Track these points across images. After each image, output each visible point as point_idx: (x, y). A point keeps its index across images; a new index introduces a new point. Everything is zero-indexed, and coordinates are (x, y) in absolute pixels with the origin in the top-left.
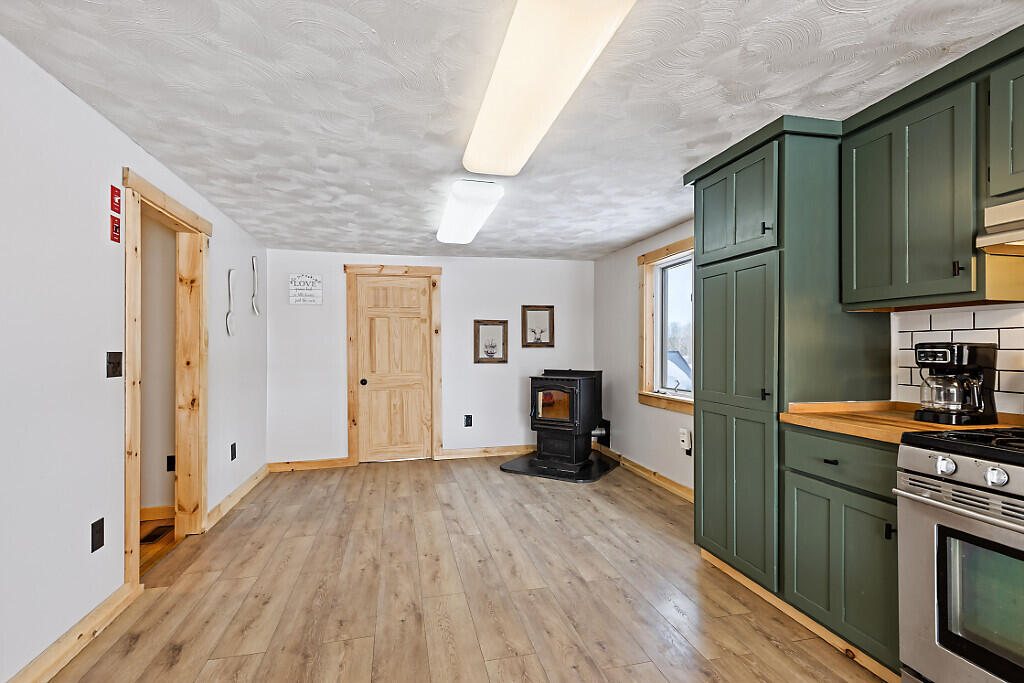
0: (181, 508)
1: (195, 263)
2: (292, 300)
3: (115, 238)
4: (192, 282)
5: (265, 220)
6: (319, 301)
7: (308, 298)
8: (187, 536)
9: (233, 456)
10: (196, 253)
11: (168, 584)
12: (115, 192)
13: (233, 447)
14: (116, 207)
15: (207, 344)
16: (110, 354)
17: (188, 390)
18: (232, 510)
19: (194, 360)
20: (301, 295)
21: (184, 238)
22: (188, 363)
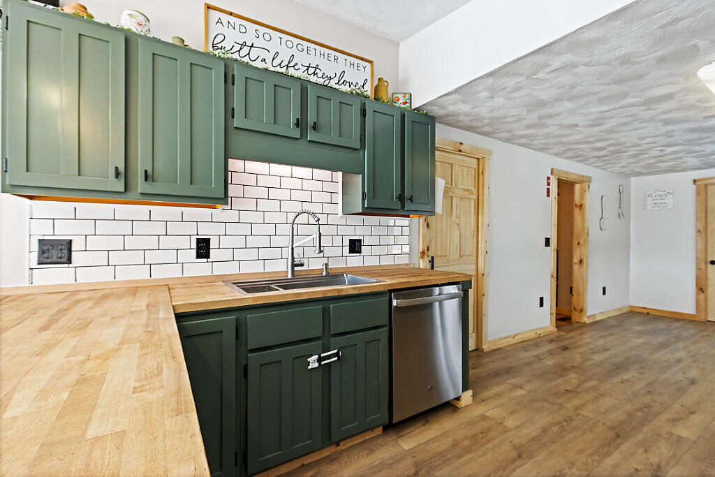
0: (575, 309)
1: (582, 197)
2: (649, 207)
3: (548, 196)
4: (581, 206)
5: (623, 167)
6: (670, 206)
7: (661, 205)
8: (578, 322)
9: (604, 293)
10: (583, 192)
11: (567, 332)
12: (549, 178)
13: (604, 289)
14: (549, 184)
15: (588, 235)
16: (546, 238)
17: (578, 257)
18: (602, 320)
19: (581, 242)
20: (656, 203)
21: (577, 187)
22: (579, 243)
